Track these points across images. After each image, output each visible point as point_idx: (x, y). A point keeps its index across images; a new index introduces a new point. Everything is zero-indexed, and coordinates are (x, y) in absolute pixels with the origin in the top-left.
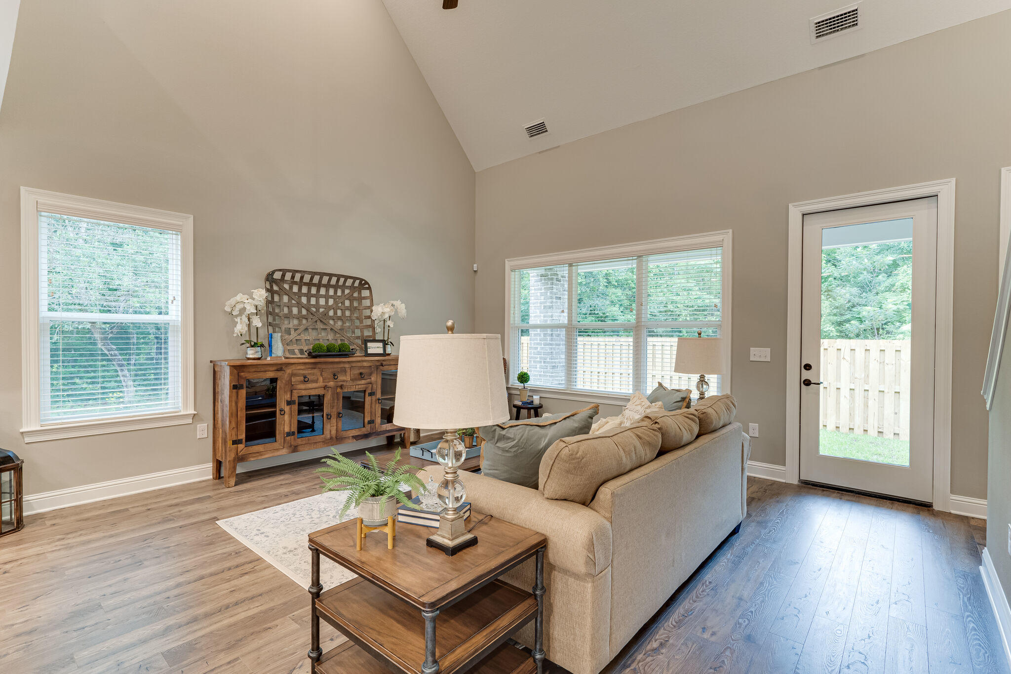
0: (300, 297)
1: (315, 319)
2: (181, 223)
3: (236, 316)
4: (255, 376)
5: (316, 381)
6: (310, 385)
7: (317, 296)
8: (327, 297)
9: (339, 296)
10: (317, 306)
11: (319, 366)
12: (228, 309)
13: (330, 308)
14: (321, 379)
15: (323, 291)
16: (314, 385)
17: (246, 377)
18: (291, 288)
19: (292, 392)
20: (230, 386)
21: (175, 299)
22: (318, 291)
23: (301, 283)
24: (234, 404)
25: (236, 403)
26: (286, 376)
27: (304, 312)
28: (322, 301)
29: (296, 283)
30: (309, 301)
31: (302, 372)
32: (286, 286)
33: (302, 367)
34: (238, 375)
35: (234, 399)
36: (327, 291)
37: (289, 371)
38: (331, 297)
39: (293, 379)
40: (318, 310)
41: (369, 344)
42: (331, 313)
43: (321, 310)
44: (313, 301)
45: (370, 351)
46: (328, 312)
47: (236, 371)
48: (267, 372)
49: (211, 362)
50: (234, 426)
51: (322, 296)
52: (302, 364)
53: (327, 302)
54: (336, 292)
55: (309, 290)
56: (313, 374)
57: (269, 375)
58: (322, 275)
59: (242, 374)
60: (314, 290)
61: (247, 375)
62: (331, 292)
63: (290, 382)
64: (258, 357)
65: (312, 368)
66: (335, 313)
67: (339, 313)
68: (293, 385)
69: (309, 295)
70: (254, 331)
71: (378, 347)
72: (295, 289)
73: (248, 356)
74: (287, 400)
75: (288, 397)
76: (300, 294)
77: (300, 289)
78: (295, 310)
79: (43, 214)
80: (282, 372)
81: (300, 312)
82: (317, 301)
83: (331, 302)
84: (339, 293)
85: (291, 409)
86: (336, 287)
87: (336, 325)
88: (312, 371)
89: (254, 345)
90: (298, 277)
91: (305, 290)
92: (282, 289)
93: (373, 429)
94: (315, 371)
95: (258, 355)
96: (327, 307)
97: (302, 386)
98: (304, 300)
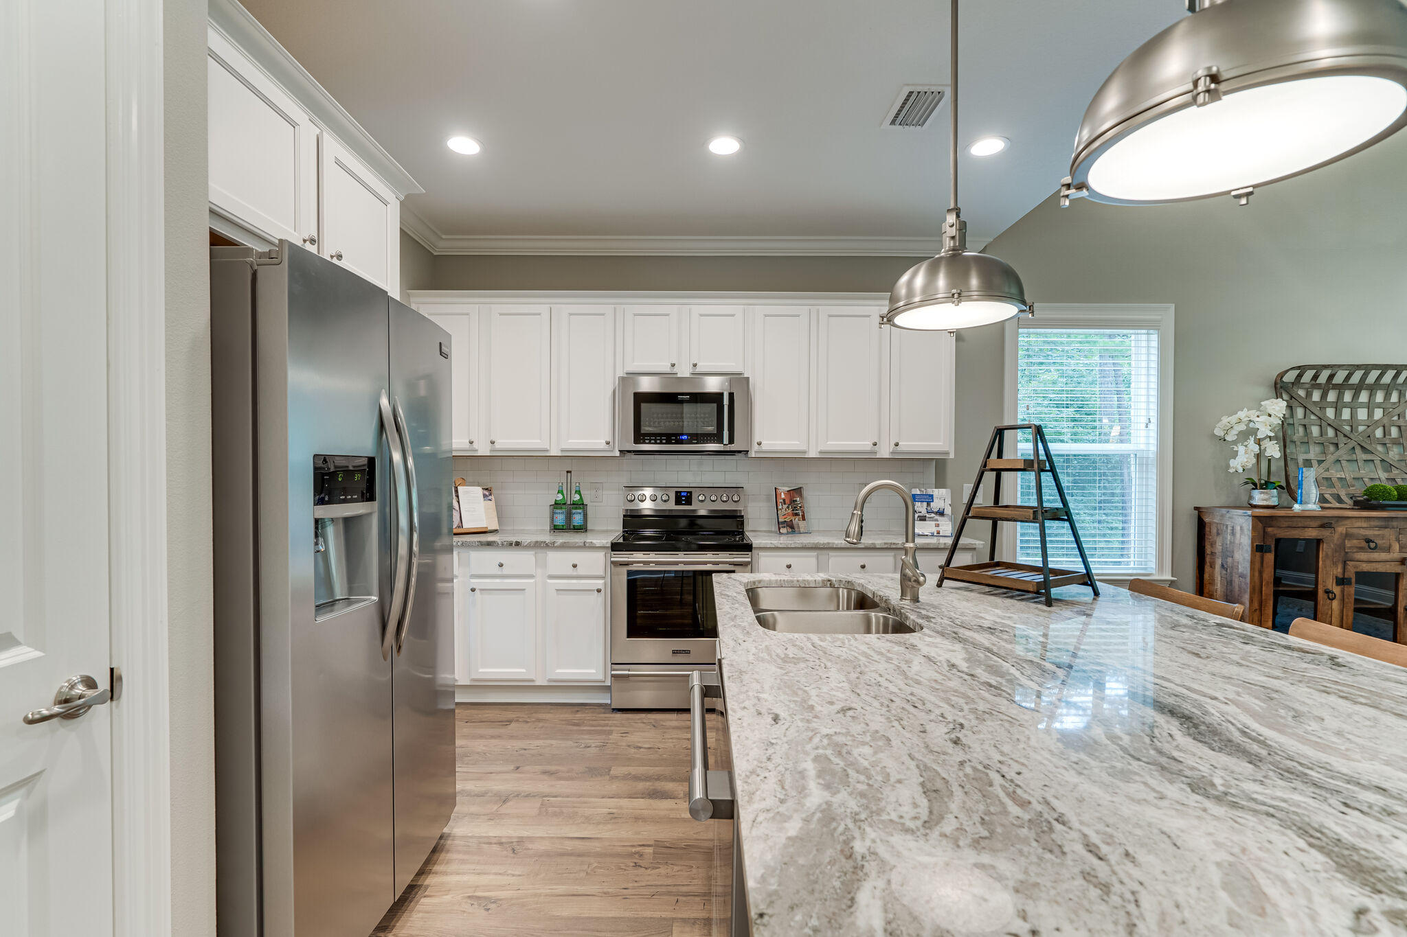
0: (1323, 409)
1: (1352, 444)
2: (1159, 317)
3: (1235, 442)
4: (1288, 533)
5: (1388, 549)
6: (1376, 556)
7: (1354, 405)
8: (1370, 406)
9: (1394, 403)
10: (1353, 422)
11: (1395, 524)
12: (1218, 432)
13: (1376, 423)
14: (1396, 547)
15: (1364, 397)
16: (1383, 556)
17: (1274, 535)
18: (1309, 395)
19: (1345, 563)
20: (1252, 547)
21: (1150, 422)
22: (1356, 397)
23: (1328, 387)
24: (1257, 574)
25: (1261, 573)
26: (1336, 536)
27: (1330, 433)
28: (1362, 414)
29: (1318, 386)
30: (1338, 414)
31: (1362, 532)
32: (1302, 393)
33: (1365, 525)
34: (1264, 531)
35: (1257, 565)
36: (1372, 395)
37: (1341, 529)
38: (1379, 406)
39: (1348, 544)
40: (1355, 429)
42: (1379, 433)
43: (1361, 428)
44: (1346, 414)
46: (1374, 432)
47: (1260, 524)
48: (1306, 529)
49: (1196, 508)
50: (1257, 608)
51: (1362, 405)
52: (1363, 520)
53: (1370, 414)
54: (1388, 397)
55: (1341, 396)
56: (1383, 537)
57: (1310, 534)
58: (1368, 368)
59: (1270, 530)
60: (1348, 397)
61: (1275, 532)
62: (1380, 397)
63: (1342, 547)
64: (1273, 504)
65: (1381, 527)
66: (1387, 433)
67: (1394, 432)
68: (1347, 553)
69: (1339, 405)
70: (1264, 465)
72: (1316, 396)
73: (1254, 503)
74: (1336, 577)
75: (1338, 571)
76: (1323, 404)
77: (1324, 396)
78: (1315, 430)
80: (1330, 530)
81: (1324, 433)
82: (1354, 414)
83: (1378, 414)
84: (1395, 398)
85: (1343, 592)
86: (1388, 390)
87: (1391, 453)
88: (1380, 532)
89: (1266, 485)
90: (1324, 375)
91: (1332, 396)
94: (1386, 532)
95: (1274, 501)
96: (1371, 424)
97: (1363, 556)
98: (1330, 413)
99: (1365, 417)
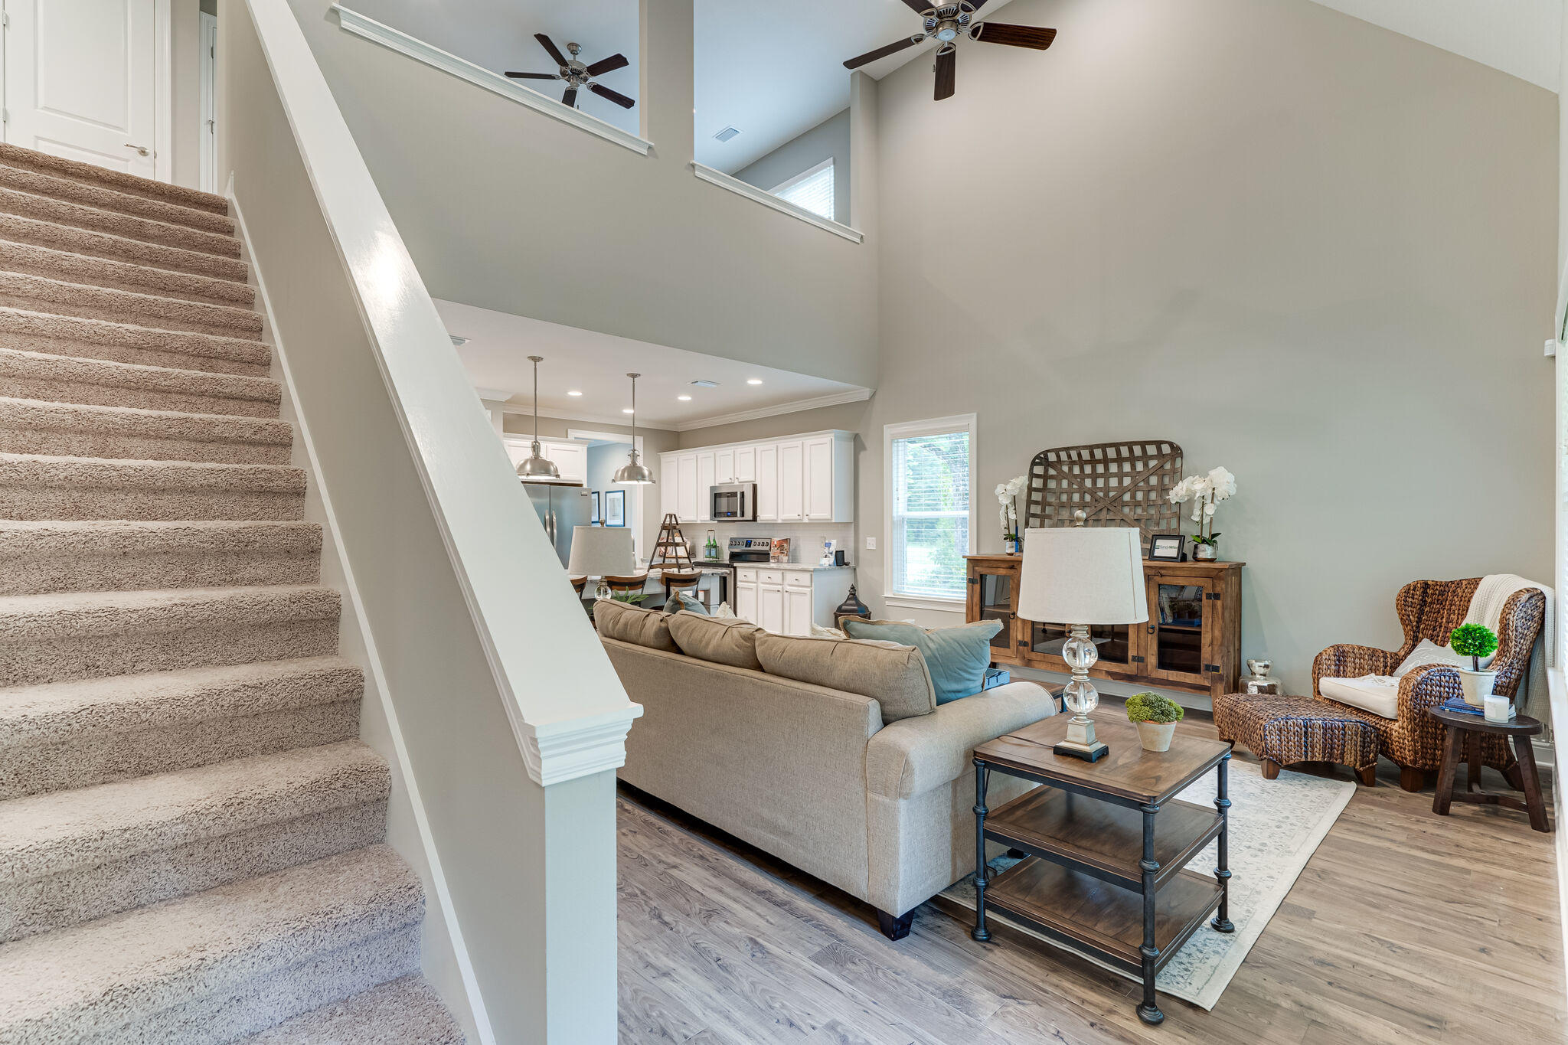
0: (1083, 480)
7: (1107, 475)
8: (1121, 475)
9: (1140, 472)
10: (1107, 489)
13: (1125, 490)
15: (1113, 468)
18: (1071, 469)
22: (1107, 468)
23: (1082, 463)
27: (1088, 498)
28: (1114, 482)
29: (1075, 463)
30: (1094, 483)
32: (1064, 468)
36: (1120, 467)
38: (1127, 474)
40: (1106, 495)
41: (1159, 542)
42: (1127, 497)
43: (1112, 494)
44: (1100, 483)
45: (1157, 553)
46: (1123, 496)
51: (1113, 475)
53: (1121, 482)
54: (1133, 467)
55: (1094, 469)
60: (1100, 469)
62: (1127, 467)
66: (1133, 496)
67: (1140, 496)
69: (1094, 476)
71: (1171, 547)
76: (1083, 476)
77: (1082, 470)
78: (1077, 497)
79: (900, 440)
81: (1082, 498)
82: (1107, 483)
83: (1127, 481)
84: (1140, 466)
86: (1131, 460)
91: (1087, 469)
92: (1061, 473)
93: (1142, 671)
96: (1122, 490)
98: (1088, 483)
99: (1116, 485)
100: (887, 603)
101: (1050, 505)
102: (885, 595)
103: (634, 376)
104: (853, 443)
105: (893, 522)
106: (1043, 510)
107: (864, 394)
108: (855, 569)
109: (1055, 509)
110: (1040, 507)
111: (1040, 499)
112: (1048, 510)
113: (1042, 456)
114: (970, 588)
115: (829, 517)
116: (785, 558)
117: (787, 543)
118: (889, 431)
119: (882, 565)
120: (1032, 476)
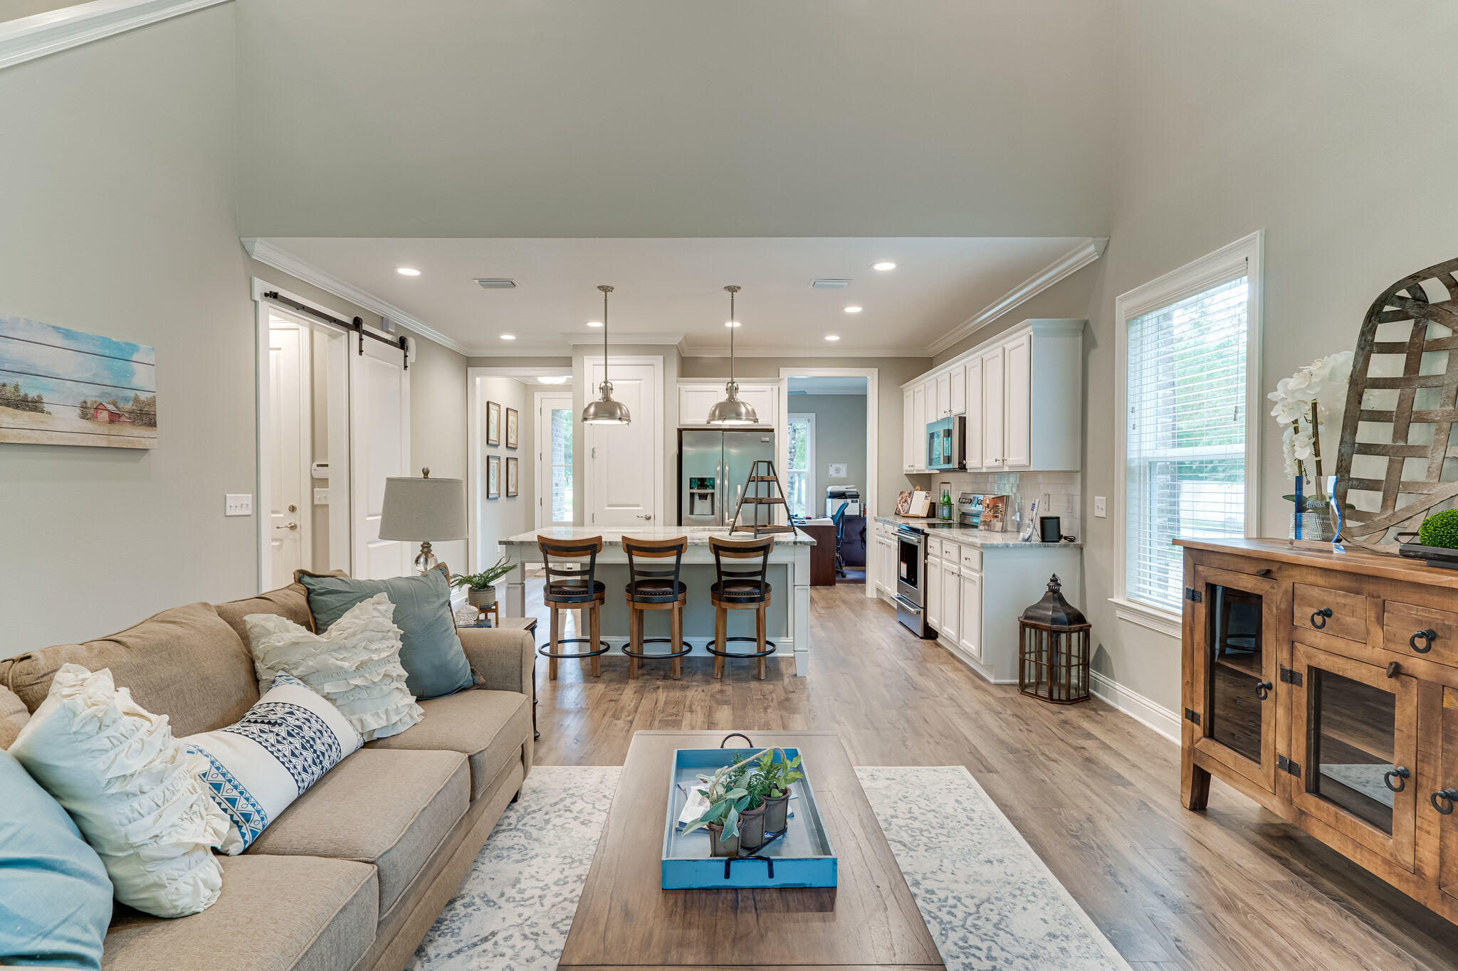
4: (1220, 578)
6: (1342, 645)
11: (1372, 588)
14: (1378, 636)
16: (1355, 648)
17: (1206, 578)
19: (1293, 645)
25: (1192, 631)
26: (1280, 596)
31: (1318, 594)
33: (1320, 581)
34: (1196, 571)
35: (1189, 619)
37: (1286, 583)
39: (1297, 611)
47: (1191, 559)
48: (1240, 575)
50: (1189, 679)
52: (1319, 572)
56: (1353, 612)
57: (1245, 583)
65: (1350, 591)
74: (1281, 666)
75: (1283, 657)
80: (1271, 582)
85: (1290, 694)
88: (1348, 601)
94: (1359, 602)
100: (1119, 614)
101: (1422, 418)
102: (1114, 600)
103: (733, 289)
104: (1080, 338)
105: (1128, 470)
106: (1401, 433)
107: (1088, 251)
108: (1082, 549)
109: (1439, 431)
110: (1390, 427)
111: (1392, 406)
112: (1417, 434)
113: (1404, 293)
114: (1189, 610)
115: (1025, 462)
116: (998, 525)
117: (1002, 502)
118: (1123, 305)
119: (1112, 547)
120: (1367, 346)
